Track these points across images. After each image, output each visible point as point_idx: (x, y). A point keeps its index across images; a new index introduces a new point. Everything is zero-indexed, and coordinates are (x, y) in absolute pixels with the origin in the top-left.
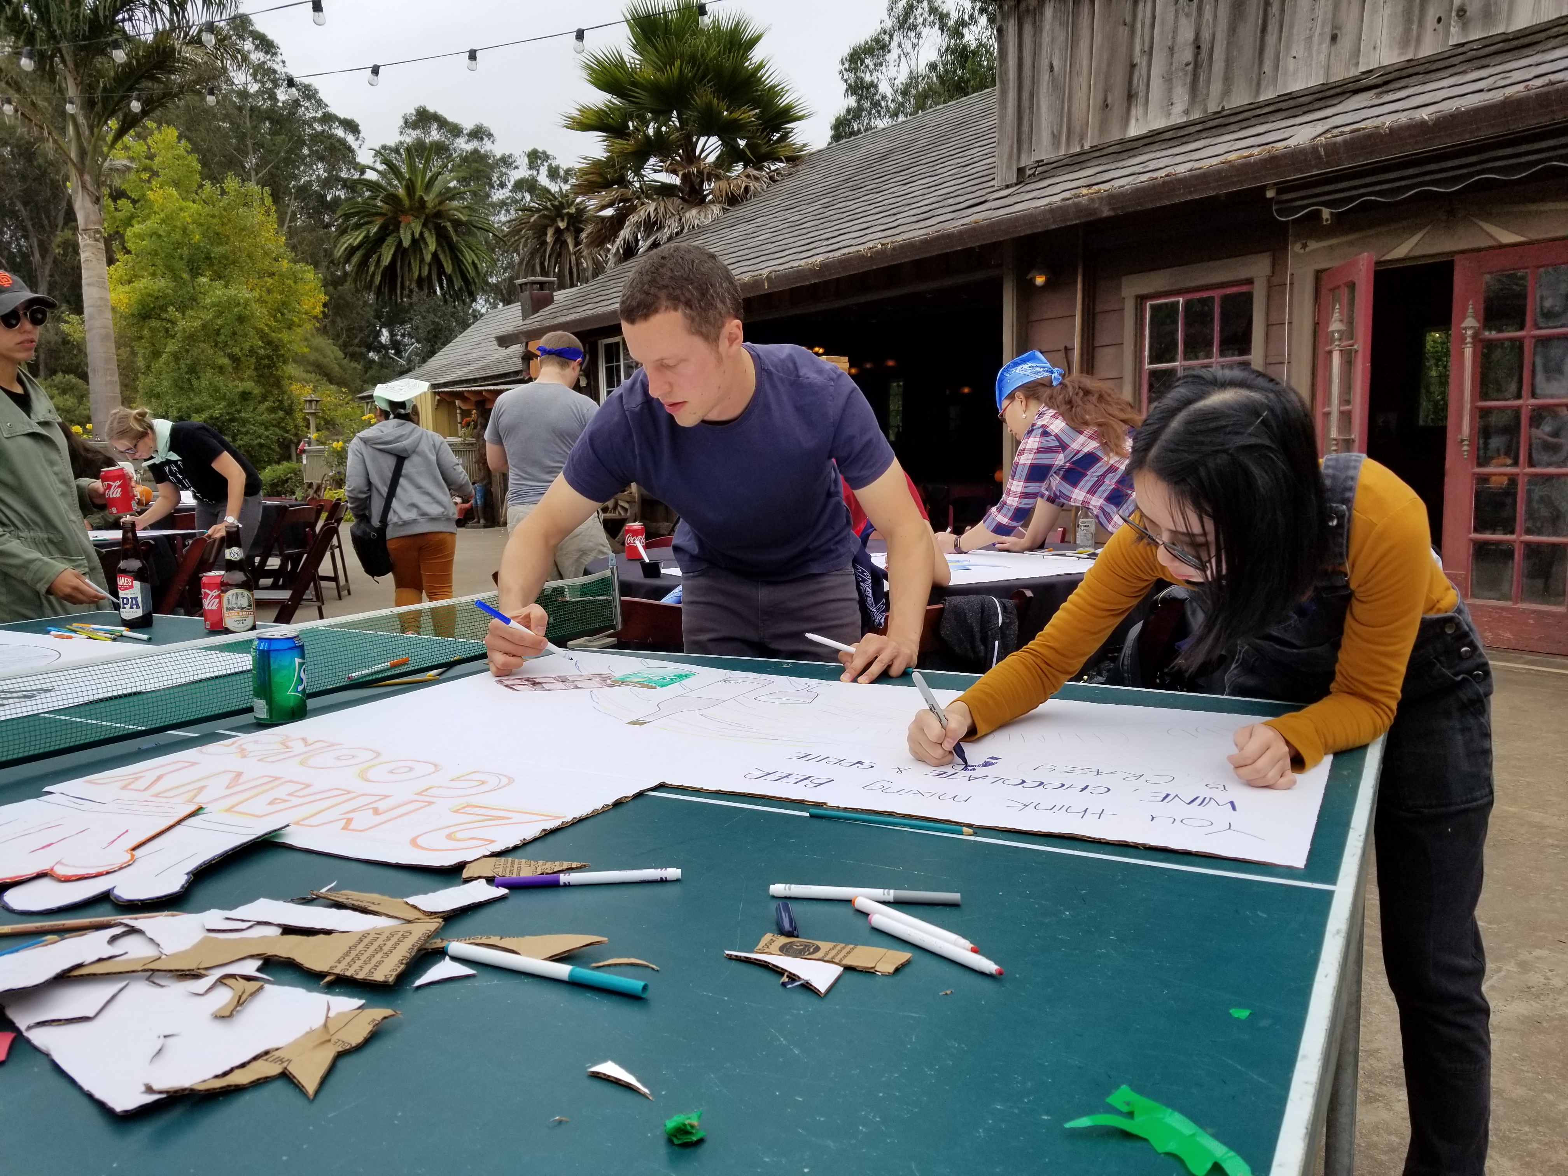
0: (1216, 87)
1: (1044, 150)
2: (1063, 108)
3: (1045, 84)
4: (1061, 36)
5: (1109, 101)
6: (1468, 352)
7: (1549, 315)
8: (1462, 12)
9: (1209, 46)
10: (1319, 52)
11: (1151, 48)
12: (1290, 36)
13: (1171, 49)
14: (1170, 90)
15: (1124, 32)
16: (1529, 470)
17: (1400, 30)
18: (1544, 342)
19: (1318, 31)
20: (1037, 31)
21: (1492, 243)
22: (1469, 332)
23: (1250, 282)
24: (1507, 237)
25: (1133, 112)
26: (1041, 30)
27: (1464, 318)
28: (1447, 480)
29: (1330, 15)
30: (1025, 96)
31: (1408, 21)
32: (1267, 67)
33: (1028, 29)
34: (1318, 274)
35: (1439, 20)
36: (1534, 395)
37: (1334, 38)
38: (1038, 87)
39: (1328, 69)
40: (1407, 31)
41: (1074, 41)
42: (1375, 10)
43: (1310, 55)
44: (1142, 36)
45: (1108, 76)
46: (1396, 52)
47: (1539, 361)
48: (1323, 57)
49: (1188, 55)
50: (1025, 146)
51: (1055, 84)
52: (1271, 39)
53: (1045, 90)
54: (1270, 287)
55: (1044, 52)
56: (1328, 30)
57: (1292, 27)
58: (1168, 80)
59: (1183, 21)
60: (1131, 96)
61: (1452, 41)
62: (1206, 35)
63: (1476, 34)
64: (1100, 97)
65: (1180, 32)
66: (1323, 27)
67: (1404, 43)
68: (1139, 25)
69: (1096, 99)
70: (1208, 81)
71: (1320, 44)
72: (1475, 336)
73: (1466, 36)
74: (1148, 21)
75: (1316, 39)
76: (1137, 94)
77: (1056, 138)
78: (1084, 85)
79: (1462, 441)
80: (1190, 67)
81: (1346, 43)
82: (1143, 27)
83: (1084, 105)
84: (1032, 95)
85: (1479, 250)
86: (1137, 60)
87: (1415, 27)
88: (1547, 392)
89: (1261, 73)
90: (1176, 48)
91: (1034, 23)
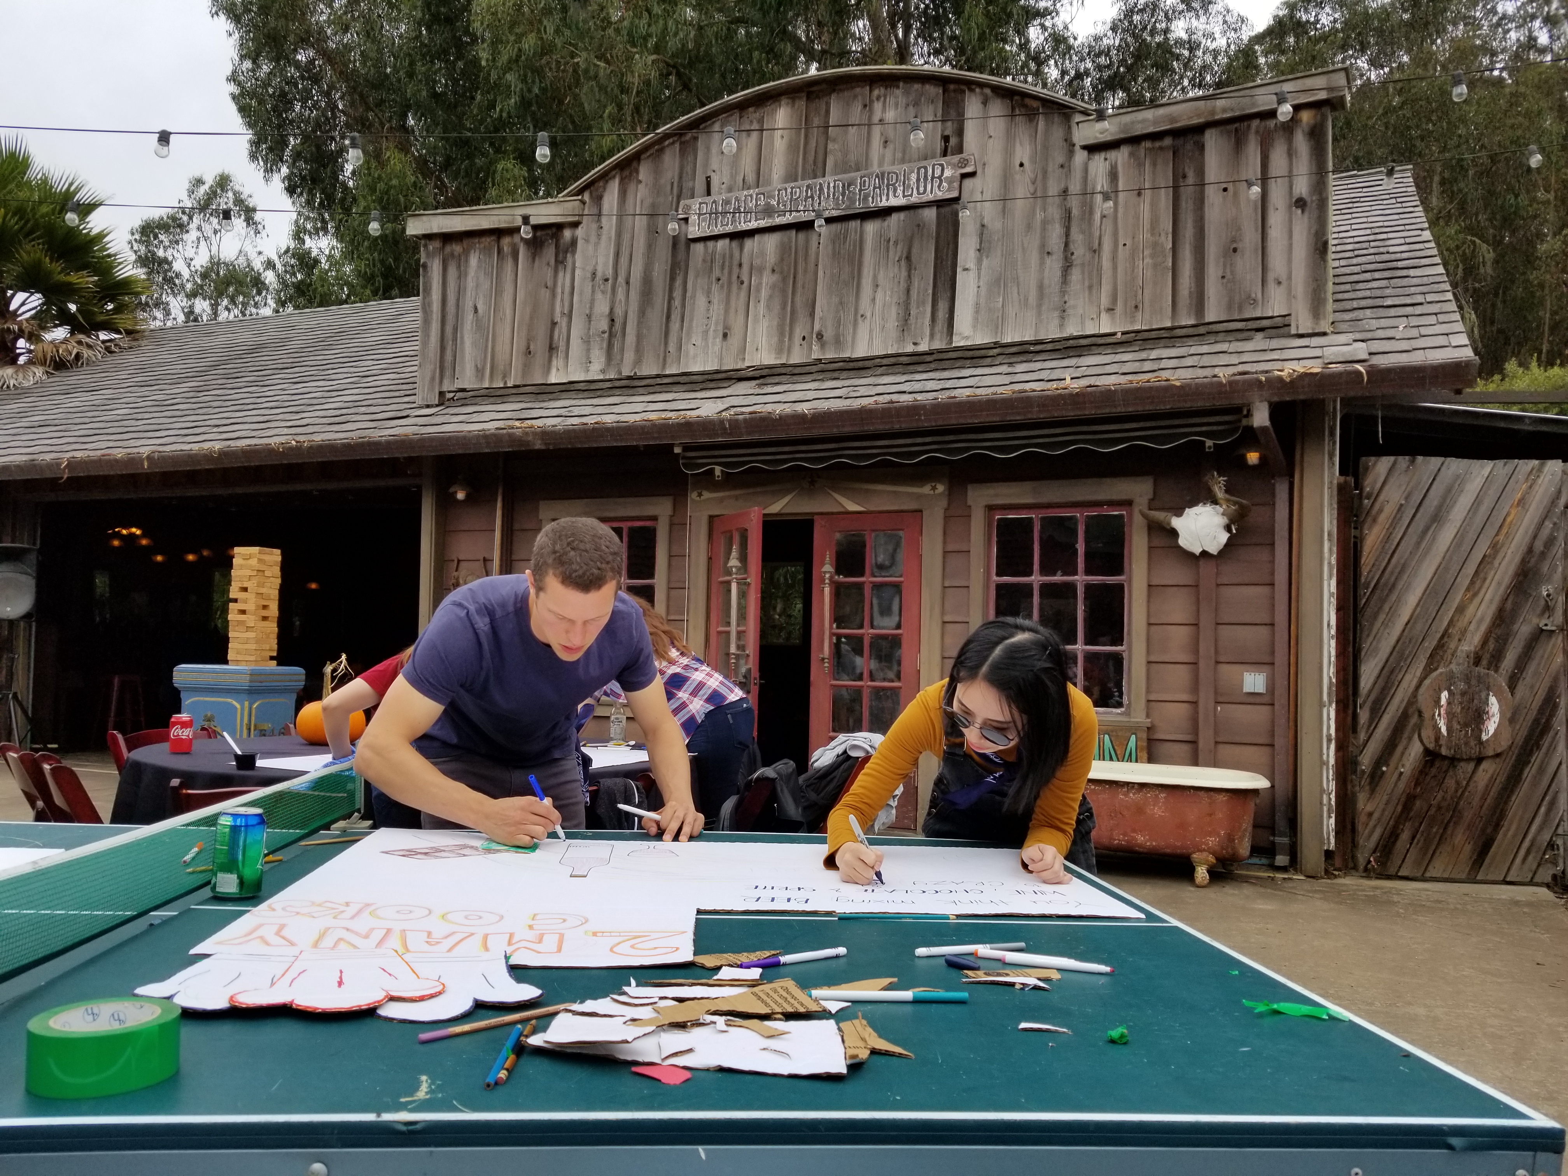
0: (629, 356)
1: (467, 379)
2: (486, 347)
3: (469, 322)
4: (486, 285)
5: (532, 347)
6: (827, 590)
7: (881, 567)
8: (820, 336)
9: (622, 321)
10: (714, 344)
11: (571, 311)
12: (690, 327)
13: (589, 317)
14: (588, 350)
15: (545, 294)
16: (870, 683)
17: (775, 339)
18: (877, 587)
19: (713, 328)
20: (462, 275)
21: (842, 510)
22: (827, 576)
23: (655, 518)
24: (852, 507)
25: (554, 363)
26: (466, 275)
27: (823, 564)
28: (812, 689)
29: (722, 317)
30: (449, 329)
31: (782, 334)
32: (672, 347)
33: (452, 271)
34: (711, 518)
35: (804, 338)
36: (872, 627)
37: (725, 336)
38: (462, 324)
39: (721, 359)
40: (781, 341)
41: (499, 292)
42: (756, 321)
43: (707, 345)
44: (562, 300)
45: (530, 328)
46: (773, 356)
47: (875, 601)
48: (717, 348)
49: (604, 325)
50: (448, 373)
51: (479, 325)
52: (675, 326)
53: (469, 328)
54: (671, 525)
55: (469, 293)
56: (720, 328)
57: (691, 320)
58: (587, 341)
59: (599, 296)
60: (552, 348)
61: (815, 356)
62: (619, 312)
63: (830, 355)
64: (523, 344)
65: (597, 304)
66: (717, 324)
67: (779, 351)
68: (559, 290)
69: (519, 345)
70: (622, 350)
71: (714, 338)
72: (831, 578)
73: (824, 354)
74: (567, 289)
75: (711, 333)
76: (557, 348)
77: (479, 372)
78: (508, 331)
79: (823, 659)
80: (606, 335)
81: (734, 340)
82: (563, 293)
83: (507, 347)
84: (455, 329)
85: (832, 513)
86: (557, 318)
87: (786, 340)
88: (881, 624)
89: (666, 352)
90: (593, 318)
91: (459, 267)
